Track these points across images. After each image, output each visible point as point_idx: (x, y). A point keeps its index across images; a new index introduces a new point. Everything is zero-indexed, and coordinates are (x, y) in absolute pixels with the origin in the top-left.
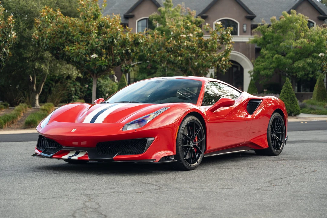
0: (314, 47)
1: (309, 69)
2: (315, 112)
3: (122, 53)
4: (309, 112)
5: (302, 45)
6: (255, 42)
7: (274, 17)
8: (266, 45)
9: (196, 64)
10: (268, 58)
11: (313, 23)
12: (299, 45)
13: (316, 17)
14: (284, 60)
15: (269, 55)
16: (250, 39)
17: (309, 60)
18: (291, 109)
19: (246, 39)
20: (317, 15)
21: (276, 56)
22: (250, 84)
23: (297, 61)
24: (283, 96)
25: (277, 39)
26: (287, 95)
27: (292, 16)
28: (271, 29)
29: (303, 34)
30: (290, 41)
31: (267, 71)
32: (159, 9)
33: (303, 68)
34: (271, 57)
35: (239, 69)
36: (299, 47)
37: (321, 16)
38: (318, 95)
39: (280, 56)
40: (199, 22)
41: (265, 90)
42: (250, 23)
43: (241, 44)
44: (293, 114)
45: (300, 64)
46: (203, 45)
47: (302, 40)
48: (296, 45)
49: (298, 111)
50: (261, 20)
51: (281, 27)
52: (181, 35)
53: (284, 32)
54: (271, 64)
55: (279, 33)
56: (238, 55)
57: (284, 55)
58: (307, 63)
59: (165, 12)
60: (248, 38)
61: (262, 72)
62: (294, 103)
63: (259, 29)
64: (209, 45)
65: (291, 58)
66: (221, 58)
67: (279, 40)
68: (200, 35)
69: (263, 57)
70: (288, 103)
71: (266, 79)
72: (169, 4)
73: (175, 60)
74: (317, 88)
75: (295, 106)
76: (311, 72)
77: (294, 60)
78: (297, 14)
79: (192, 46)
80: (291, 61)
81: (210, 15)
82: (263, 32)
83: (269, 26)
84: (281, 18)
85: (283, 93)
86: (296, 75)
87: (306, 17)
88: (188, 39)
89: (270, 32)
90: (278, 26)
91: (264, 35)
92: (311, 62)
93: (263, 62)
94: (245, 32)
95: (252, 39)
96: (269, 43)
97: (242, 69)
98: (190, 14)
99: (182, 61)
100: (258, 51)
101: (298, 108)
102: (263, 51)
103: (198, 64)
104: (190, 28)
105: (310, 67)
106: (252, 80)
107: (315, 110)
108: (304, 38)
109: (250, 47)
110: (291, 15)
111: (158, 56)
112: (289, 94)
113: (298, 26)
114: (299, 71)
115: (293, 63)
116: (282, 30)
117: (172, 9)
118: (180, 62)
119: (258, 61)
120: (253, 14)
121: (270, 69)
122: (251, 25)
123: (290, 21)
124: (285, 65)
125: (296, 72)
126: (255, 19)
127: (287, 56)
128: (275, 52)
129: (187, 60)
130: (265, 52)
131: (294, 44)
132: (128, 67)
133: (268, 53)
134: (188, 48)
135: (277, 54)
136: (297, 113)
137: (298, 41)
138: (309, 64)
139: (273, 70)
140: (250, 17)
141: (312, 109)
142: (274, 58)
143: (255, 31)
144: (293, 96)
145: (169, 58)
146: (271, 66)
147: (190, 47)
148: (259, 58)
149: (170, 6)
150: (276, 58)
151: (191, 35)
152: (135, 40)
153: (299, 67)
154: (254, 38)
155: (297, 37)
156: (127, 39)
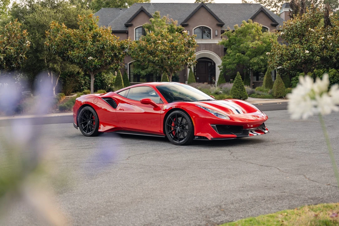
0: (265, 47)
1: (262, 63)
2: (260, 96)
3: (111, 55)
4: (256, 97)
5: (256, 46)
6: (223, 43)
7: (237, 25)
8: (231, 46)
9: (169, 62)
10: (232, 56)
11: (268, 29)
12: (254, 46)
13: (269, 24)
14: (245, 58)
15: (233, 53)
16: (218, 42)
17: (262, 57)
18: (241, 95)
19: (217, 41)
20: (270, 22)
21: (238, 54)
22: (220, 75)
23: (253, 57)
24: (235, 85)
25: (239, 41)
26: (238, 85)
27: (250, 24)
28: (234, 34)
29: (258, 37)
30: (248, 43)
31: (231, 66)
32: (150, 19)
33: (258, 64)
34: (234, 55)
35: (213, 64)
36: (254, 47)
37: (273, 23)
38: (266, 83)
39: (241, 54)
40: (180, 30)
41: (231, 80)
42: (220, 29)
43: (213, 45)
44: (242, 99)
45: (255, 60)
46: (173, 48)
47: (257, 42)
48: (252, 46)
49: (246, 96)
50: (228, 27)
51: (242, 32)
52: (158, 41)
53: (245, 36)
54: (234, 60)
55: (240, 36)
56: (211, 53)
57: (243, 53)
58: (260, 60)
59: (154, 22)
60: (218, 41)
61: (228, 67)
62: (243, 90)
63: (226, 34)
64: (178, 49)
65: (249, 56)
66: (187, 58)
67: (240, 42)
68: (171, 41)
69: (229, 55)
70: (239, 91)
71: (231, 72)
73: (153, 60)
74: (265, 78)
75: (244, 92)
76: (263, 66)
77: (251, 57)
78: (253, 22)
79: (165, 49)
80: (248, 58)
81: (190, 23)
82: (229, 36)
83: (234, 31)
84: (242, 26)
85: (235, 83)
86: (253, 69)
87: (261, 24)
88: (163, 43)
89: (234, 36)
90: (240, 31)
91: (229, 38)
92: (264, 58)
93: (228, 59)
94: (216, 36)
95: (221, 41)
96: (233, 44)
97: (215, 64)
98: (173, 23)
99: (158, 60)
100: (225, 50)
101: (246, 94)
102: (229, 51)
103: (171, 62)
104: (164, 36)
105: (263, 62)
106: (221, 72)
107: (260, 95)
108: (258, 40)
109: (220, 47)
110: (248, 23)
111: (141, 57)
112: (239, 84)
113: (253, 30)
114: (254, 66)
115: (251, 59)
116: (242, 34)
117: (159, 20)
118: (157, 62)
119: (225, 58)
120: (222, 22)
121: (234, 64)
122: (221, 31)
123: (248, 28)
124: (244, 61)
125: (252, 66)
126: (224, 26)
127: (246, 54)
128: (237, 51)
129: (162, 59)
130: (230, 51)
131: (251, 45)
132: (117, 66)
133: (232, 52)
134: (161, 50)
135: (239, 53)
136: (245, 97)
137: (254, 43)
138: (262, 60)
139: (235, 65)
140: (221, 25)
141: (258, 94)
142: (236, 56)
143: (223, 35)
144: (242, 85)
145: (149, 58)
146: (234, 62)
147: (164, 51)
148: (226, 56)
149: (158, 17)
150: (238, 56)
151: (165, 41)
152: (122, 46)
153: (254, 63)
154: (222, 41)
155: (254, 39)
156: (114, 45)
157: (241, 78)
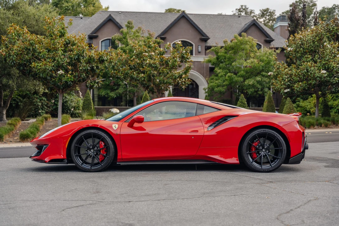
0: (263, 67)
1: (260, 87)
3: (88, 69)
5: (253, 64)
6: (209, 61)
8: (219, 64)
9: (158, 80)
10: (222, 76)
11: (261, 46)
12: (249, 65)
13: (263, 41)
14: (236, 78)
15: (222, 74)
16: (204, 59)
17: (258, 78)
19: (201, 59)
20: (263, 38)
21: (229, 74)
23: (247, 79)
25: (229, 59)
27: (243, 38)
28: (223, 50)
29: (253, 54)
30: (241, 61)
31: (221, 88)
32: (121, 30)
33: (253, 86)
34: (224, 76)
35: (195, 86)
36: (249, 66)
37: (268, 39)
38: (267, 110)
39: (232, 74)
40: (159, 42)
42: (204, 44)
43: (196, 63)
45: (250, 82)
46: (165, 63)
47: (252, 60)
48: (247, 64)
51: (233, 49)
52: (144, 53)
54: (224, 81)
55: (231, 53)
57: (235, 74)
58: (257, 81)
59: (126, 33)
60: (203, 58)
61: (216, 89)
63: (213, 50)
64: (170, 63)
65: (242, 76)
66: (182, 75)
67: (231, 60)
68: (161, 54)
69: (217, 75)
72: (131, 26)
73: (137, 77)
74: (266, 104)
76: (260, 90)
77: (245, 78)
78: (247, 37)
79: (155, 64)
80: (242, 79)
81: (167, 36)
82: (217, 53)
83: (222, 47)
84: (232, 40)
86: (247, 92)
87: (255, 39)
88: (151, 57)
89: (223, 52)
90: (230, 47)
91: (217, 55)
92: (261, 80)
93: (217, 80)
94: (199, 52)
95: (207, 59)
96: (222, 63)
97: (197, 86)
98: (150, 35)
99: (144, 77)
100: (211, 69)
102: (217, 70)
103: (160, 81)
104: (152, 47)
105: (260, 85)
106: (206, 96)
108: (254, 58)
109: (205, 66)
110: (242, 38)
111: (122, 73)
113: (248, 47)
114: (249, 88)
115: (244, 81)
116: (233, 51)
117: (133, 30)
118: (143, 79)
119: (212, 79)
120: (208, 37)
121: (223, 86)
122: (206, 46)
123: (241, 43)
124: (236, 83)
125: (246, 89)
126: (209, 41)
127: (238, 75)
128: (228, 71)
129: (150, 77)
130: (219, 71)
131: (245, 64)
132: (93, 83)
133: (221, 71)
134: (150, 65)
135: (229, 72)
137: (248, 61)
138: (258, 82)
139: (225, 87)
140: (204, 39)
142: (227, 76)
143: (210, 51)
145: (132, 75)
146: (224, 83)
147: (153, 65)
148: (213, 76)
149: (132, 28)
150: (229, 76)
151: (153, 53)
152: (100, 57)
153: (250, 85)
154: (208, 58)
155: (248, 57)
156: (92, 56)
157: (246, 103)
